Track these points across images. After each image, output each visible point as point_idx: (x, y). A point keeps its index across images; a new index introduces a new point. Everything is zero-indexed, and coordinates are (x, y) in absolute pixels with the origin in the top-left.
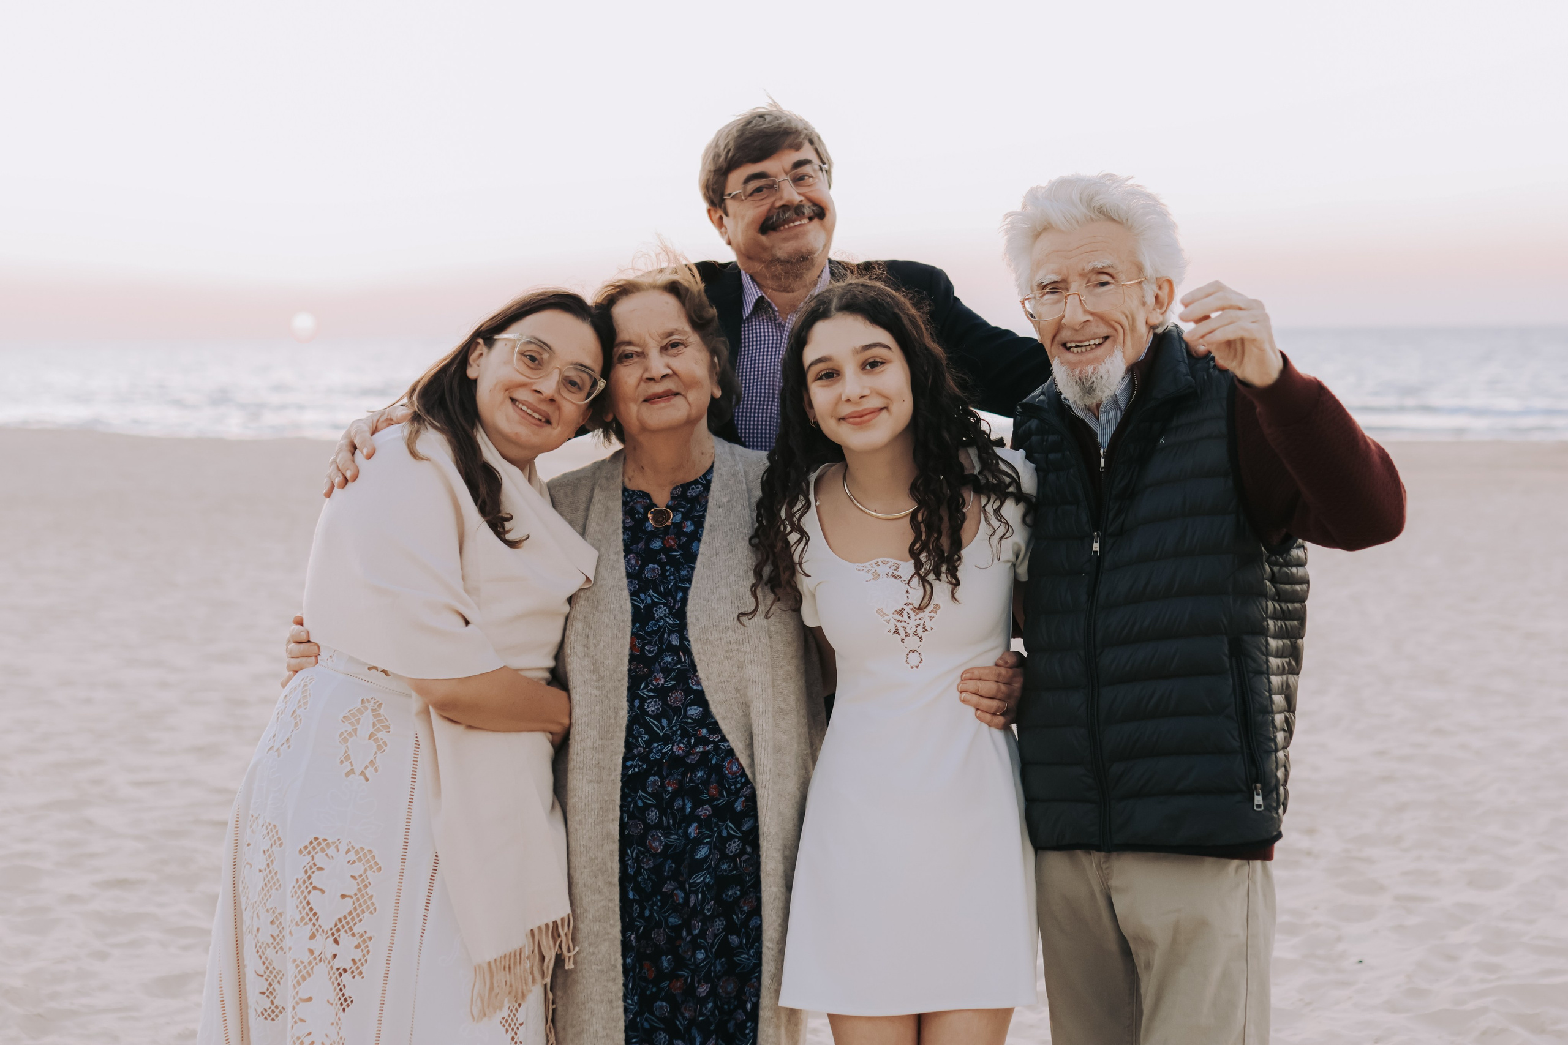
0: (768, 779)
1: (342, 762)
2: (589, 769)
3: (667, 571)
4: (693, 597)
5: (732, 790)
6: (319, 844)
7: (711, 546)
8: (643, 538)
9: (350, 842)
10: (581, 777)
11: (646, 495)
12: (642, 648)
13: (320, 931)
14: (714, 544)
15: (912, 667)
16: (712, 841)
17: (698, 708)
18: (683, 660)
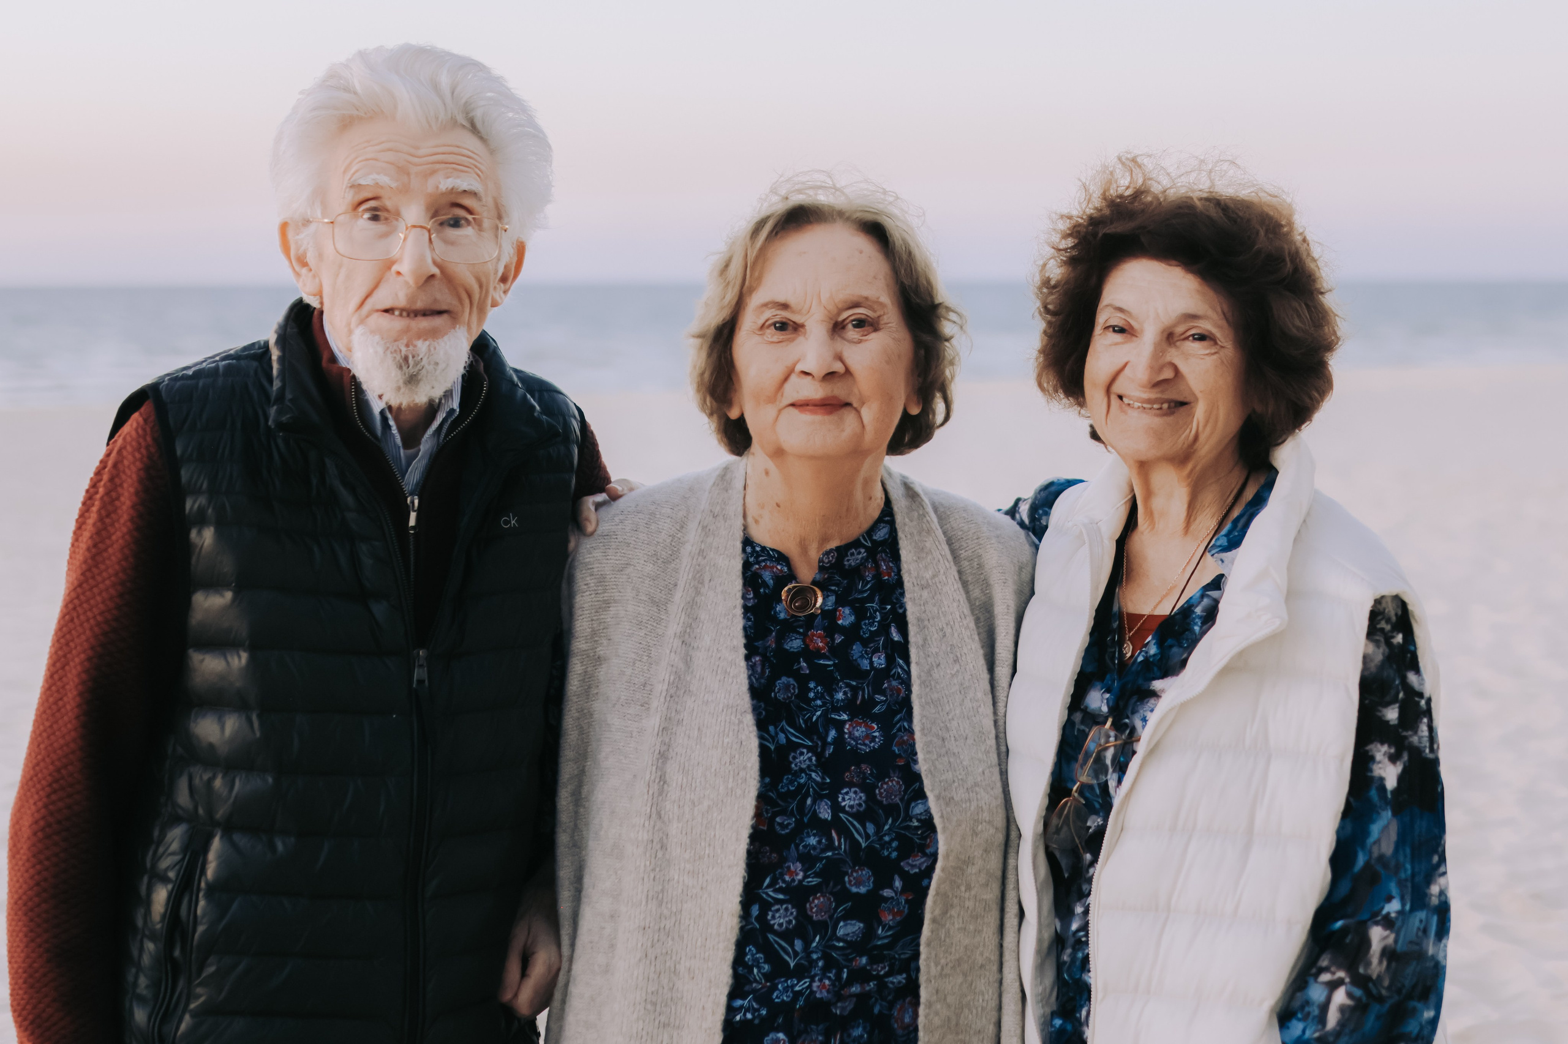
8: (773, 630)
17: (858, 924)
18: (837, 844)
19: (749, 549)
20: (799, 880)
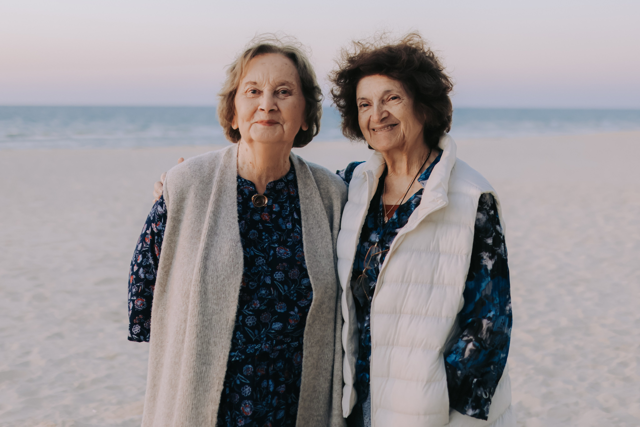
8: (249, 212)
11: (252, 184)
18: (273, 293)
19: (239, 180)
20: (258, 307)
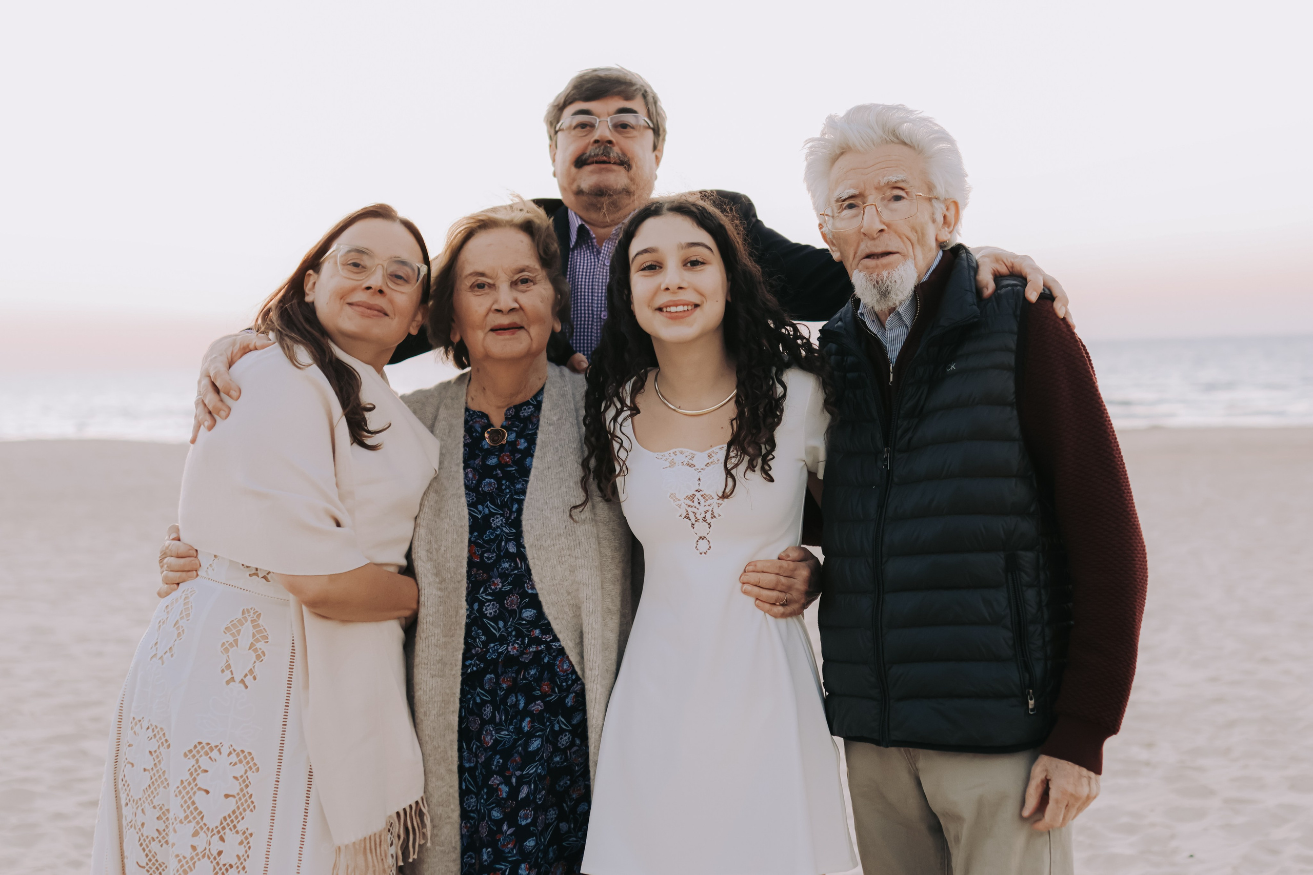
0: (597, 674)
1: (223, 671)
2: (433, 664)
3: (503, 485)
4: (527, 507)
5: (563, 686)
6: (203, 748)
7: (543, 461)
8: (479, 456)
9: (231, 746)
10: (426, 672)
11: (484, 416)
12: (482, 556)
13: (205, 829)
14: (546, 459)
15: (701, 553)
16: (543, 735)
17: (533, 611)
18: (520, 566)
20: (500, 588)
